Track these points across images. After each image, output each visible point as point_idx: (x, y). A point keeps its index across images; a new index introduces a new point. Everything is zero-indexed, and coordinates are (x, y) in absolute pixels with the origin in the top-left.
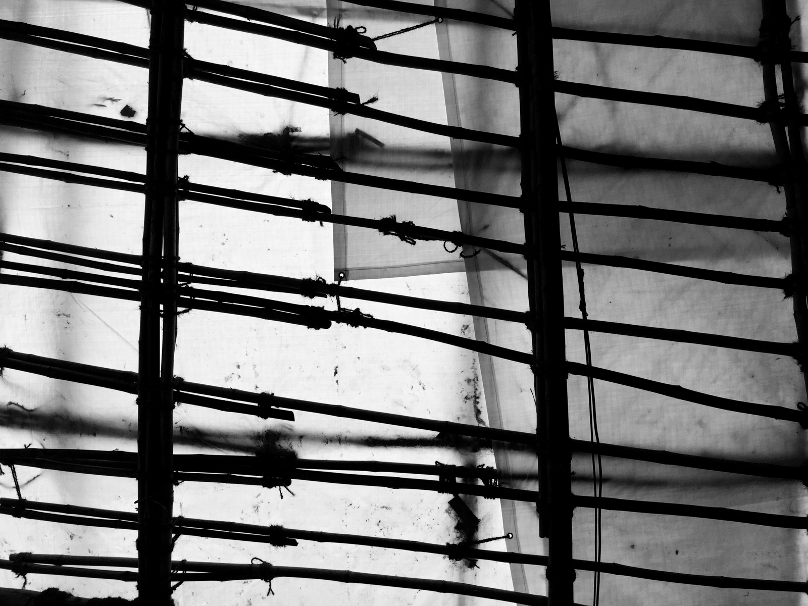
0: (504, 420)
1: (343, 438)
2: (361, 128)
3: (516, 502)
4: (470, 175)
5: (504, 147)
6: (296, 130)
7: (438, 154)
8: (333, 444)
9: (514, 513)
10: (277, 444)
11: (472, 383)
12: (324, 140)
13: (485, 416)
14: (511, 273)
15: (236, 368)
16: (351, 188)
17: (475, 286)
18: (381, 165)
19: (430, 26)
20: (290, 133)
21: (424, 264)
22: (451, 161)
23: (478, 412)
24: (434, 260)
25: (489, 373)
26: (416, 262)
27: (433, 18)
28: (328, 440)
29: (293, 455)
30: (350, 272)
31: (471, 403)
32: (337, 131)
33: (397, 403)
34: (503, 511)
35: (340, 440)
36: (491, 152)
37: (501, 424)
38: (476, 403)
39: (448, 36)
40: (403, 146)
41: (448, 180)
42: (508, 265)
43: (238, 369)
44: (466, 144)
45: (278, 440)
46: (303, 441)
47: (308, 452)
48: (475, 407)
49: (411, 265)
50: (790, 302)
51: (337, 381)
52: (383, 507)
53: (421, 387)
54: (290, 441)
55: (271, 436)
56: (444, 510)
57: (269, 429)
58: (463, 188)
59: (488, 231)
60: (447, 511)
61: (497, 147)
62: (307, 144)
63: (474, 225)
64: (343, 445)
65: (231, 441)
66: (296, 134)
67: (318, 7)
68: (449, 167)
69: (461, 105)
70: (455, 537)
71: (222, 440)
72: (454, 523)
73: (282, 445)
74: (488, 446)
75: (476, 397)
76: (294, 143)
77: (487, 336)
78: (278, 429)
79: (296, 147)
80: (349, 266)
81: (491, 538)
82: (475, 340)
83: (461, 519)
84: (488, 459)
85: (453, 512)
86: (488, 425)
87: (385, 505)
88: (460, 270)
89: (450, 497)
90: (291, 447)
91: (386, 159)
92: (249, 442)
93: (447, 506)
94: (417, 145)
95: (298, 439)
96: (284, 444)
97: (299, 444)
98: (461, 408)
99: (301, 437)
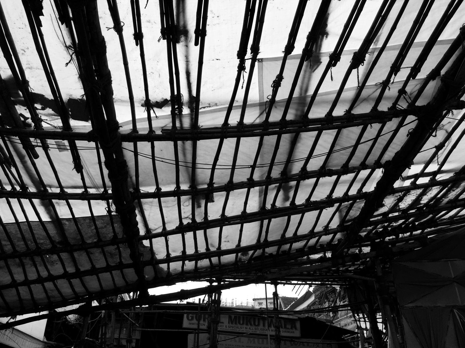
0: (202, 116)
1: (189, 63)
2: (322, 64)
3: (171, 119)
4: (297, 101)
5: (305, 111)
6: (327, 37)
7: (306, 90)
8: (185, 59)
9: (166, 119)
10: (182, 36)
11: (216, 105)
12: (320, 50)
13: (202, 110)
14: (258, 115)
15: (218, 16)
16: (298, 61)
17: (253, 105)
18: (305, 71)
19: (358, 84)
20: (325, 35)
21: (263, 89)
22: (303, 95)
23: (204, 108)
24: (264, 91)
25: (220, 110)
26: (264, 86)
27: (360, 85)
28: (187, 57)
29: (178, 42)
30: (261, 63)
31: (208, 105)
32: (322, 55)
33: (206, 82)
34: (166, 115)
35: (187, 62)
36: (304, 106)
37: (201, 115)
38: (208, 107)
39: (351, 90)
40: (312, 79)
41: (296, 94)
42: (261, 114)
43: (217, 17)
44: (309, 99)
45: (184, 36)
46: (185, 47)
47: (180, 48)
48: (206, 107)
49: (263, 84)
50: (246, 180)
51: (214, 60)
52: (160, 75)
53: (213, 90)
54: (184, 41)
55: (186, 33)
56: (163, 97)
57: (189, 31)
58: (292, 99)
59: (275, 108)
60: (162, 98)
61: (306, 108)
62: (319, 42)
63: (277, 104)
64: (185, 62)
65: (181, 14)
66: (325, 37)
67: (378, 44)
68: (301, 94)
69: (324, 96)
70: (153, 101)
71: (181, 10)
72: (158, 101)
73: (182, 38)
74: (192, 111)
75: (210, 107)
76: (321, 37)
77: (234, 109)
78: (189, 36)
79: (319, 37)
80: (264, 63)
81: (155, 112)
82: (233, 105)
83: (161, 103)
84: (186, 111)
85: (163, 100)
86: (200, 111)
87: (161, 76)
88: (260, 100)
89: (169, 98)
90: (181, 42)
91: (308, 73)
92: (182, 23)
93: (165, 98)
94: (311, 84)
95: (186, 45)
96: (183, 38)
97: (183, 45)
98: (205, 103)
99: (187, 46)
